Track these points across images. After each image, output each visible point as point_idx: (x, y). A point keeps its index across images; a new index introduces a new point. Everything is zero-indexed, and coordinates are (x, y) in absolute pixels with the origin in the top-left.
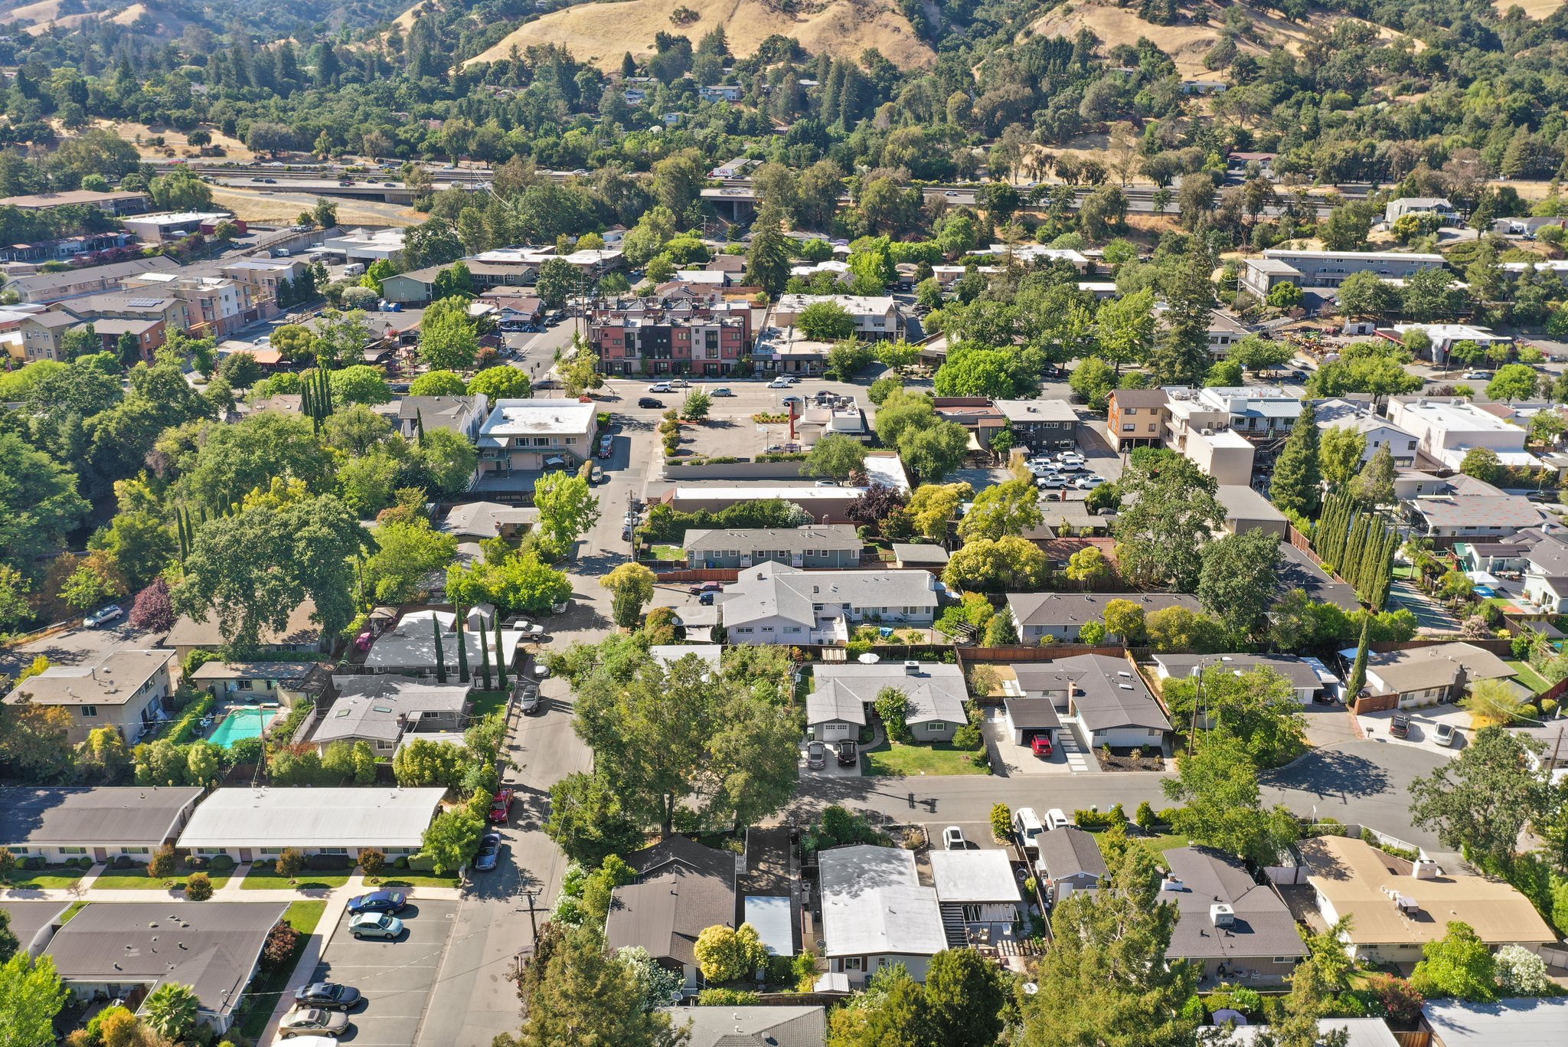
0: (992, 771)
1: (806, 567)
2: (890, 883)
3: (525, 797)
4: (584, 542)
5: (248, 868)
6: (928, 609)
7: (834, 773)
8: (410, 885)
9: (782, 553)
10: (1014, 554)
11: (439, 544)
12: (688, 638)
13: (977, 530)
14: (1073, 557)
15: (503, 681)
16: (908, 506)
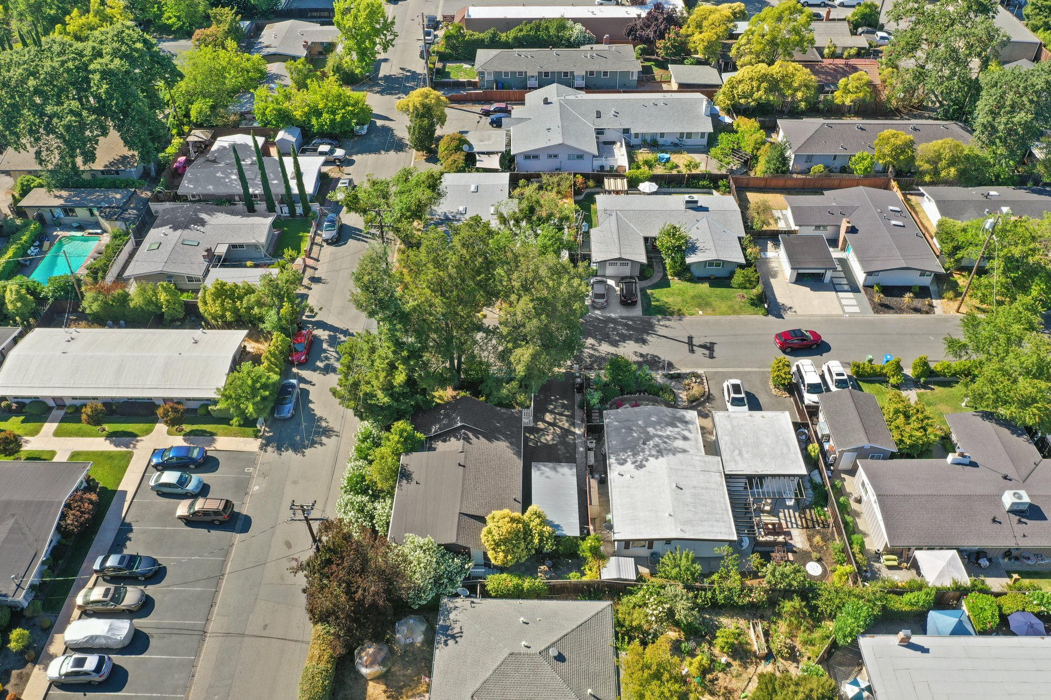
0: (768, 312)
1: (589, 88)
2: (675, 451)
3: (323, 334)
4: (386, 60)
5: (62, 413)
6: (703, 134)
7: (616, 312)
8: (212, 434)
9: (566, 74)
10: (786, 79)
11: (248, 65)
12: (478, 165)
13: (751, 53)
14: (842, 82)
15: (307, 209)
16: (685, 27)
